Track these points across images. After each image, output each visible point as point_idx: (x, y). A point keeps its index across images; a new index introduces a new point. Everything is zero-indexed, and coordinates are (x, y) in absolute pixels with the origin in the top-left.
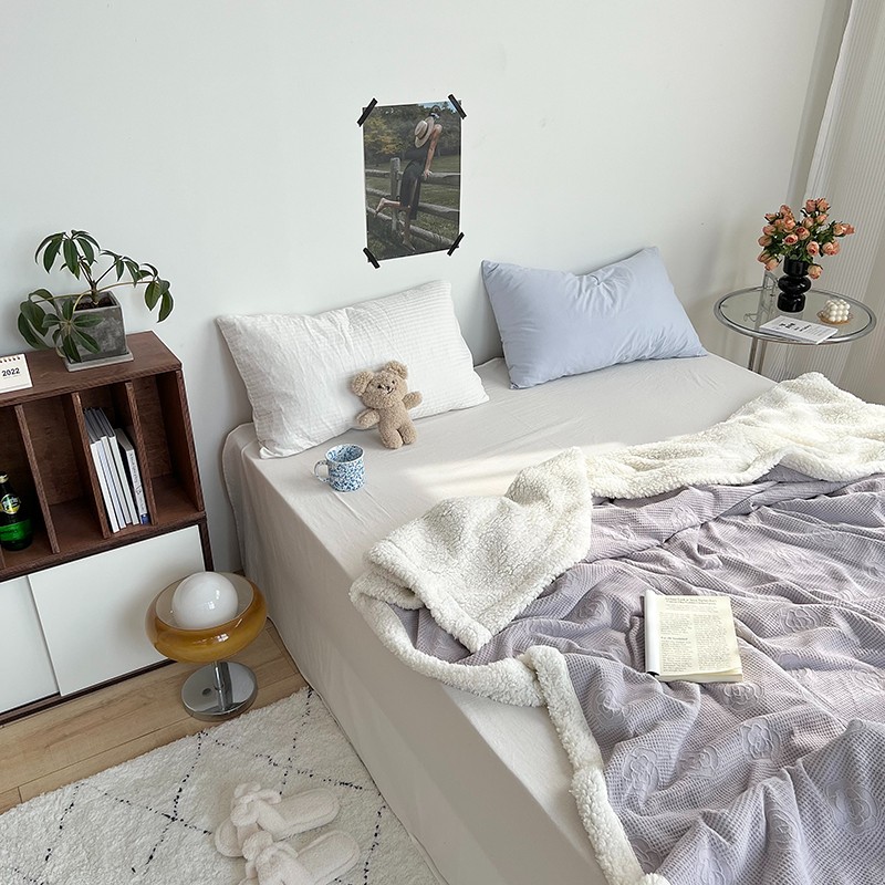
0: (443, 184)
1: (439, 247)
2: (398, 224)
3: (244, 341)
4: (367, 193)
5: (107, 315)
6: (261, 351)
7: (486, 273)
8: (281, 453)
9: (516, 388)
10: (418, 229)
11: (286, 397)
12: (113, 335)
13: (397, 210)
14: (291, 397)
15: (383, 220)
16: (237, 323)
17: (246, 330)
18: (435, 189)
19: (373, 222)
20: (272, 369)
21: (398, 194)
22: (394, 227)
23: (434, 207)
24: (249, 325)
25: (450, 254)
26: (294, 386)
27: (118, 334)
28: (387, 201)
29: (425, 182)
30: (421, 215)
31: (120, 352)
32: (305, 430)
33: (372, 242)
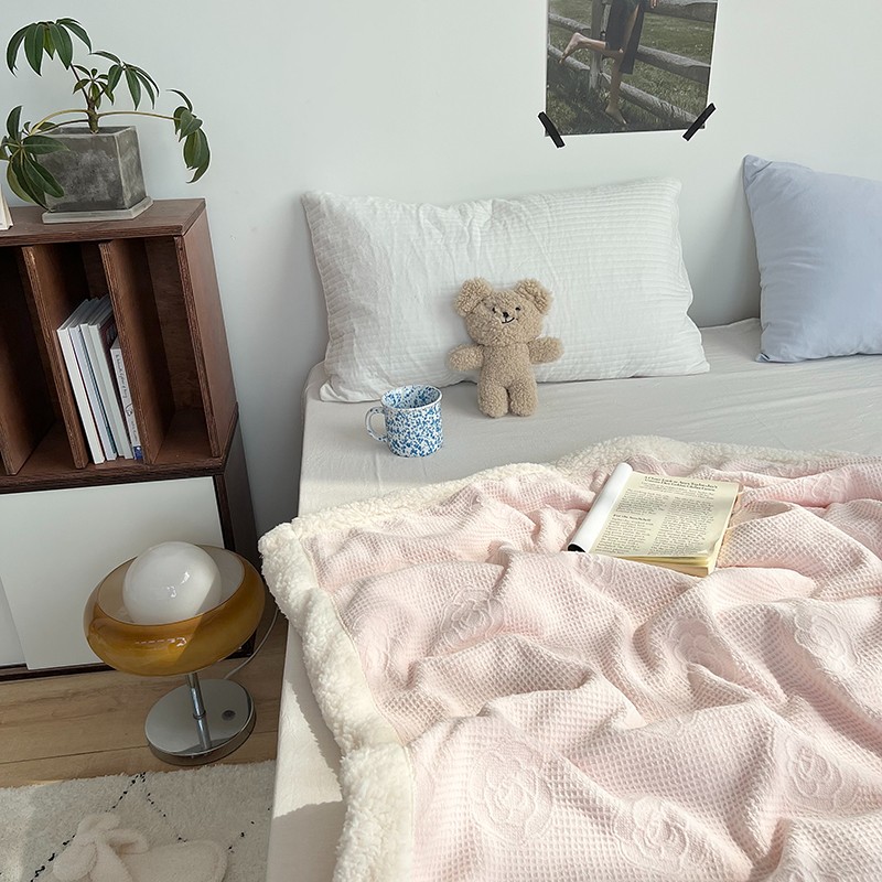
0: (686, 17)
1: (669, 123)
2: (600, 79)
3: (327, 228)
4: (550, 22)
5: (96, 145)
6: (345, 242)
7: (749, 175)
8: (345, 396)
9: (766, 360)
10: (634, 90)
11: (363, 312)
12: (105, 177)
13: (599, 56)
14: (369, 313)
15: (575, 69)
16: (323, 202)
17: (331, 212)
18: (670, 25)
19: (557, 71)
20: (353, 271)
21: (604, 28)
22: (592, 83)
23: (665, 55)
24: (336, 205)
25: (687, 137)
26: (376, 297)
27: (112, 176)
28: (584, 39)
29: (652, 12)
30: (640, 68)
31: (115, 204)
32: (383, 366)
33: (554, 103)
